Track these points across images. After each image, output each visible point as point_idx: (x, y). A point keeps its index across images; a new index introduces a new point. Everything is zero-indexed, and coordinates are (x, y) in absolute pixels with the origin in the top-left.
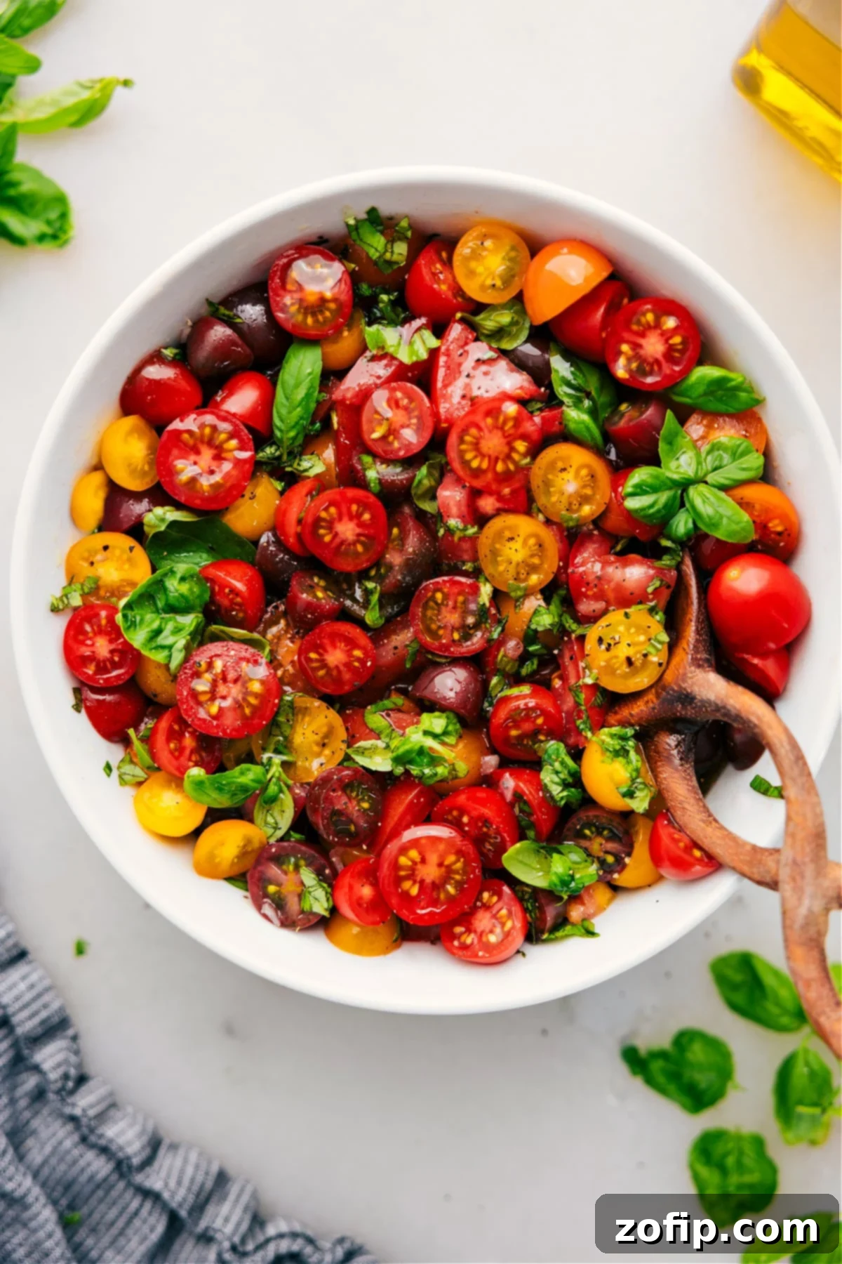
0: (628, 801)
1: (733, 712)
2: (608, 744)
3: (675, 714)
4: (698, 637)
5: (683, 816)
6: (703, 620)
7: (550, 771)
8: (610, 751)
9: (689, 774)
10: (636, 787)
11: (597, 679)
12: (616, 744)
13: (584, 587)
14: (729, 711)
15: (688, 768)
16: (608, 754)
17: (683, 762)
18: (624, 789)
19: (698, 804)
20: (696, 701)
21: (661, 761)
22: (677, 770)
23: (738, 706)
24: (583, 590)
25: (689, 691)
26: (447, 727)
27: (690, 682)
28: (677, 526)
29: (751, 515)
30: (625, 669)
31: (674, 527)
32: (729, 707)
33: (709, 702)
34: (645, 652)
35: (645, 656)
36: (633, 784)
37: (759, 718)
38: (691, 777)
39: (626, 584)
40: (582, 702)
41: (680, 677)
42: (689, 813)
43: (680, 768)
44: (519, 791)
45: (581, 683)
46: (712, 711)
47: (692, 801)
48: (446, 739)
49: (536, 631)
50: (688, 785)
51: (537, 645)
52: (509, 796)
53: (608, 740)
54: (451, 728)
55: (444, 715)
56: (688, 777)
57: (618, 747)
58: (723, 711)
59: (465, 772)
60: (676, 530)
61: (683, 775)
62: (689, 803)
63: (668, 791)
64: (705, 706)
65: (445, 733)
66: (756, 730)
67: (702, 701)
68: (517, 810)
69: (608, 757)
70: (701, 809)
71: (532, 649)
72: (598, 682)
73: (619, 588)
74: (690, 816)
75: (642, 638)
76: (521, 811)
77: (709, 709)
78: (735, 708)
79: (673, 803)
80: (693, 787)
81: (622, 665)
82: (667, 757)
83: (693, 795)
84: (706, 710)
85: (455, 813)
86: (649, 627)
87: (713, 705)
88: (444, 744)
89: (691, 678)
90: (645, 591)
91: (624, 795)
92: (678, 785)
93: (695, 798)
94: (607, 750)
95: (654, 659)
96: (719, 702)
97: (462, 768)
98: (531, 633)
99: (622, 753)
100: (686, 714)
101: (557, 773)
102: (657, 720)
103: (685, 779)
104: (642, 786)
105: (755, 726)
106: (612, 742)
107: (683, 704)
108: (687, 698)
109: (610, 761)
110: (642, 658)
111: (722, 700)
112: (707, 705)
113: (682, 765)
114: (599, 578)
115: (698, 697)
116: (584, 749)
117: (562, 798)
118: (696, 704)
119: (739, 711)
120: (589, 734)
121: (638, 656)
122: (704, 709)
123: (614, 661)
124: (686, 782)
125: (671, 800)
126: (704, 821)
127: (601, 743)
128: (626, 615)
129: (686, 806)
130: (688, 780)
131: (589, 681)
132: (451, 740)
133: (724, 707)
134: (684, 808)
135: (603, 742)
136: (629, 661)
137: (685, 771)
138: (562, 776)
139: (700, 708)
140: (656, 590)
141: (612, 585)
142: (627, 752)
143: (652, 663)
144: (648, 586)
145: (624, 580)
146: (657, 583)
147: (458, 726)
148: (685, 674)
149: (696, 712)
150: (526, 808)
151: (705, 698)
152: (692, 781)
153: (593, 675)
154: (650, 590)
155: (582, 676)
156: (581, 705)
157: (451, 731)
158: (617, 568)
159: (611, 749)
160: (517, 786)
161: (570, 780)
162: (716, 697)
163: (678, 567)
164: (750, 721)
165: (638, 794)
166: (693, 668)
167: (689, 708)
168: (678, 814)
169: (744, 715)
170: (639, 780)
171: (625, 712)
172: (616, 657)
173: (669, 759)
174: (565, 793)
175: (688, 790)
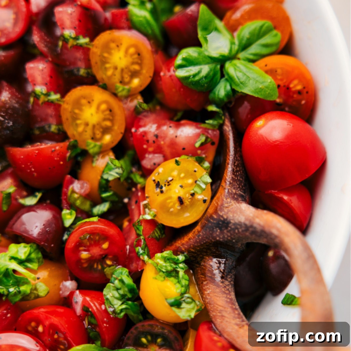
0: (174, 309)
1: (259, 228)
2: (162, 266)
3: (215, 238)
4: (233, 176)
5: (221, 322)
6: (238, 165)
7: (112, 288)
8: (164, 272)
9: (228, 290)
10: (184, 301)
11: (155, 216)
12: (169, 267)
13: (145, 144)
14: (255, 228)
15: (228, 285)
16: (161, 273)
17: (224, 280)
18: (172, 300)
19: (234, 312)
20: (230, 225)
21: (206, 280)
22: (218, 286)
23: (262, 223)
24: (145, 146)
25: (225, 217)
26: (30, 254)
27: (226, 210)
28: (218, 92)
29: (275, 78)
30: (177, 206)
31: (217, 93)
32: (255, 225)
33: (240, 224)
34: (192, 192)
35: (193, 195)
36: (182, 298)
37: (278, 230)
38: (230, 292)
39: (178, 140)
40: (141, 233)
41: (219, 208)
42: (226, 319)
43: (221, 284)
44: (86, 305)
45: (141, 218)
46: (243, 231)
47: (229, 310)
48: (29, 265)
49: (107, 181)
50: (226, 297)
51: (109, 192)
52: (78, 310)
53: (161, 262)
54: (33, 256)
55: (29, 245)
56: (227, 292)
57: (169, 268)
58: (251, 229)
59: (46, 292)
60: (218, 95)
61: (223, 290)
62: (226, 311)
63: (210, 304)
64: (237, 229)
65: (28, 260)
66: (277, 240)
67: (235, 224)
68: (86, 323)
69: (161, 276)
70: (236, 316)
71: (104, 195)
72: (155, 219)
73: (173, 144)
74: (227, 321)
75: (190, 181)
76: (90, 323)
77: (240, 230)
78: (259, 225)
79: (214, 314)
80: (231, 299)
81: (174, 204)
82: (211, 277)
83: (230, 305)
84: (238, 231)
85: (33, 324)
86: (195, 171)
87: (243, 225)
88: (27, 268)
89: (227, 207)
90: (193, 145)
91: (172, 305)
92: (218, 298)
93: (232, 307)
94: (161, 271)
95: (200, 197)
96: (247, 223)
97: (43, 290)
98: (104, 182)
99: (173, 274)
100: (224, 237)
101: (117, 289)
102: (202, 245)
103: (224, 293)
104: (189, 300)
105: (276, 237)
106: (164, 264)
107: (220, 229)
108: (224, 224)
109: (162, 279)
110: (190, 197)
111: (250, 221)
112: (239, 227)
113: (222, 282)
114: (157, 136)
115: (232, 221)
116: (142, 271)
117: (122, 311)
118: (230, 227)
119: (263, 227)
120: (146, 258)
121: (187, 195)
122: (236, 231)
123: (169, 201)
124: (225, 295)
125: (213, 311)
126: (237, 325)
127: (155, 265)
128: (177, 162)
129: (224, 314)
130: (226, 294)
131: (148, 217)
132: (34, 266)
133: (252, 226)
134: (222, 316)
135: (157, 264)
136: (181, 200)
137: (225, 287)
138: (121, 292)
139: (234, 230)
140: (202, 144)
141: (168, 140)
142: (177, 272)
143: (198, 200)
144: (196, 142)
145: (176, 137)
146: (203, 139)
147: (40, 255)
148: (222, 205)
149: (231, 234)
150: (93, 321)
151: (237, 221)
152: (230, 295)
153: (152, 213)
154: (197, 145)
155: (142, 213)
156: (141, 235)
157: (34, 259)
158: (170, 127)
159: (164, 270)
160: (84, 301)
161: (129, 296)
162: (246, 219)
163: (221, 127)
164: (271, 234)
165: (184, 305)
166: (229, 200)
167: (225, 231)
168: (218, 321)
169: (267, 229)
170: (187, 295)
171: (178, 244)
172: (170, 198)
173: (212, 279)
174: (124, 306)
175: (227, 301)
